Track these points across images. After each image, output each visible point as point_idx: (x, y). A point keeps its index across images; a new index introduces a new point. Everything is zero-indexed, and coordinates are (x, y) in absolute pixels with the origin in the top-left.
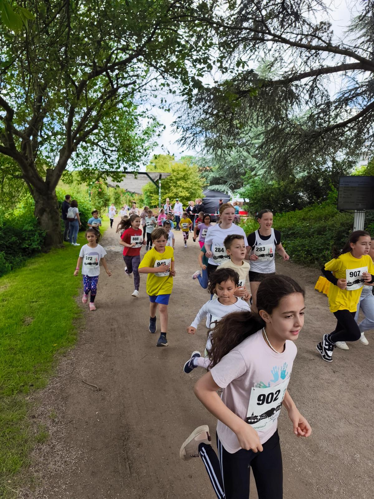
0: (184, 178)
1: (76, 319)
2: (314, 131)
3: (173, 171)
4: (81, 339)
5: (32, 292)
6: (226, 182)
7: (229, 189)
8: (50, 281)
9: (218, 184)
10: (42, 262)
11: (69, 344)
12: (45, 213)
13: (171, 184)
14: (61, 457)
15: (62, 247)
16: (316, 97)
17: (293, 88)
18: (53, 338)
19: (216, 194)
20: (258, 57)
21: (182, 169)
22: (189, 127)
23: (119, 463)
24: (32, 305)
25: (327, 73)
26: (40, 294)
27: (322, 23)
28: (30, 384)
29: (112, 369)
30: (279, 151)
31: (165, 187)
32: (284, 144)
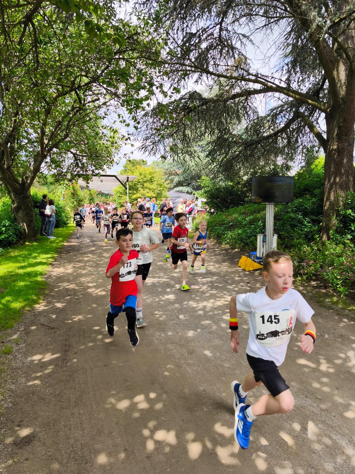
0: (151, 181)
3: (141, 174)
6: (190, 184)
7: (192, 190)
9: (183, 186)
11: (34, 304)
12: (20, 211)
15: (36, 240)
19: (181, 194)
21: (149, 173)
23: (59, 362)
31: (134, 188)
32: (229, 151)
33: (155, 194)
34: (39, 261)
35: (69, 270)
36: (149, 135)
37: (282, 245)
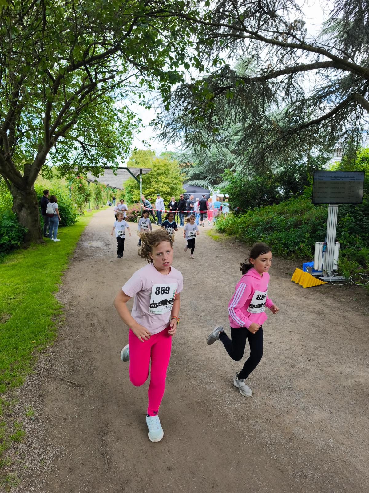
0: (165, 173)
1: (55, 315)
2: (290, 128)
3: (154, 166)
4: (60, 335)
5: (10, 289)
6: (207, 177)
7: (209, 184)
8: (30, 277)
9: (199, 179)
10: (21, 258)
11: (48, 340)
12: (23, 209)
13: (151, 180)
14: (38, 455)
15: (42, 243)
16: (292, 94)
17: (270, 86)
18: (31, 335)
19: (197, 189)
20: (236, 55)
21: (163, 165)
22: (169, 123)
23: (97, 459)
24: (9, 301)
25: (301, 71)
26: (18, 291)
27: (296, 21)
28: (7, 382)
29: (92, 365)
30: (257, 147)
31: (147, 182)
32: (261, 140)
33: (169, 188)
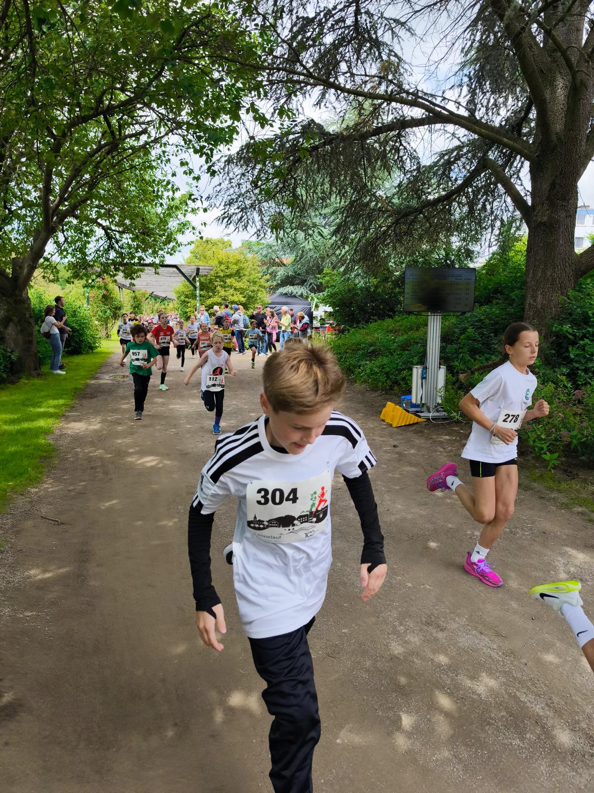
0: (238, 274)
3: (220, 263)
6: (305, 281)
7: (309, 292)
9: (293, 285)
10: (5, 395)
11: (31, 482)
12: (11, 324)
13: (216, 283)
15: (39, 375)
18: (8, 477)
19: (289, 300)
21: (234, 261)
23: (70, 579)
31: (208, 287)
32: (370, 224)
33: (244, 297)
34: (42, 410)
35: (95, 425)
36: (234, 197)
37: (454, 383)
